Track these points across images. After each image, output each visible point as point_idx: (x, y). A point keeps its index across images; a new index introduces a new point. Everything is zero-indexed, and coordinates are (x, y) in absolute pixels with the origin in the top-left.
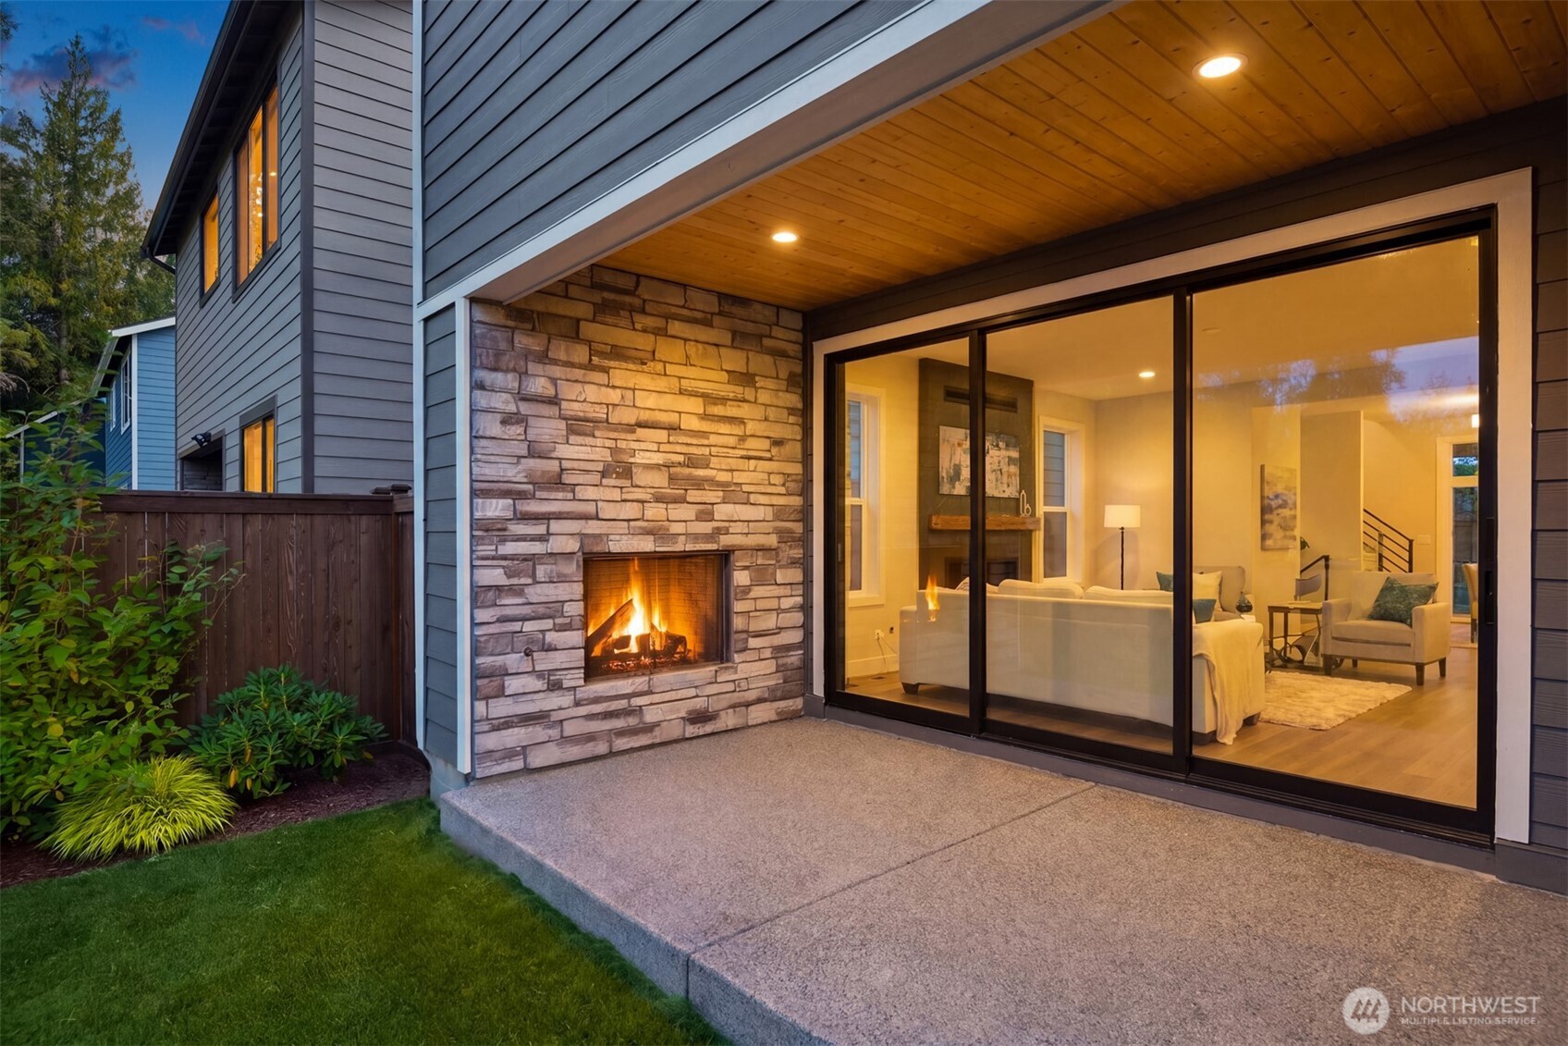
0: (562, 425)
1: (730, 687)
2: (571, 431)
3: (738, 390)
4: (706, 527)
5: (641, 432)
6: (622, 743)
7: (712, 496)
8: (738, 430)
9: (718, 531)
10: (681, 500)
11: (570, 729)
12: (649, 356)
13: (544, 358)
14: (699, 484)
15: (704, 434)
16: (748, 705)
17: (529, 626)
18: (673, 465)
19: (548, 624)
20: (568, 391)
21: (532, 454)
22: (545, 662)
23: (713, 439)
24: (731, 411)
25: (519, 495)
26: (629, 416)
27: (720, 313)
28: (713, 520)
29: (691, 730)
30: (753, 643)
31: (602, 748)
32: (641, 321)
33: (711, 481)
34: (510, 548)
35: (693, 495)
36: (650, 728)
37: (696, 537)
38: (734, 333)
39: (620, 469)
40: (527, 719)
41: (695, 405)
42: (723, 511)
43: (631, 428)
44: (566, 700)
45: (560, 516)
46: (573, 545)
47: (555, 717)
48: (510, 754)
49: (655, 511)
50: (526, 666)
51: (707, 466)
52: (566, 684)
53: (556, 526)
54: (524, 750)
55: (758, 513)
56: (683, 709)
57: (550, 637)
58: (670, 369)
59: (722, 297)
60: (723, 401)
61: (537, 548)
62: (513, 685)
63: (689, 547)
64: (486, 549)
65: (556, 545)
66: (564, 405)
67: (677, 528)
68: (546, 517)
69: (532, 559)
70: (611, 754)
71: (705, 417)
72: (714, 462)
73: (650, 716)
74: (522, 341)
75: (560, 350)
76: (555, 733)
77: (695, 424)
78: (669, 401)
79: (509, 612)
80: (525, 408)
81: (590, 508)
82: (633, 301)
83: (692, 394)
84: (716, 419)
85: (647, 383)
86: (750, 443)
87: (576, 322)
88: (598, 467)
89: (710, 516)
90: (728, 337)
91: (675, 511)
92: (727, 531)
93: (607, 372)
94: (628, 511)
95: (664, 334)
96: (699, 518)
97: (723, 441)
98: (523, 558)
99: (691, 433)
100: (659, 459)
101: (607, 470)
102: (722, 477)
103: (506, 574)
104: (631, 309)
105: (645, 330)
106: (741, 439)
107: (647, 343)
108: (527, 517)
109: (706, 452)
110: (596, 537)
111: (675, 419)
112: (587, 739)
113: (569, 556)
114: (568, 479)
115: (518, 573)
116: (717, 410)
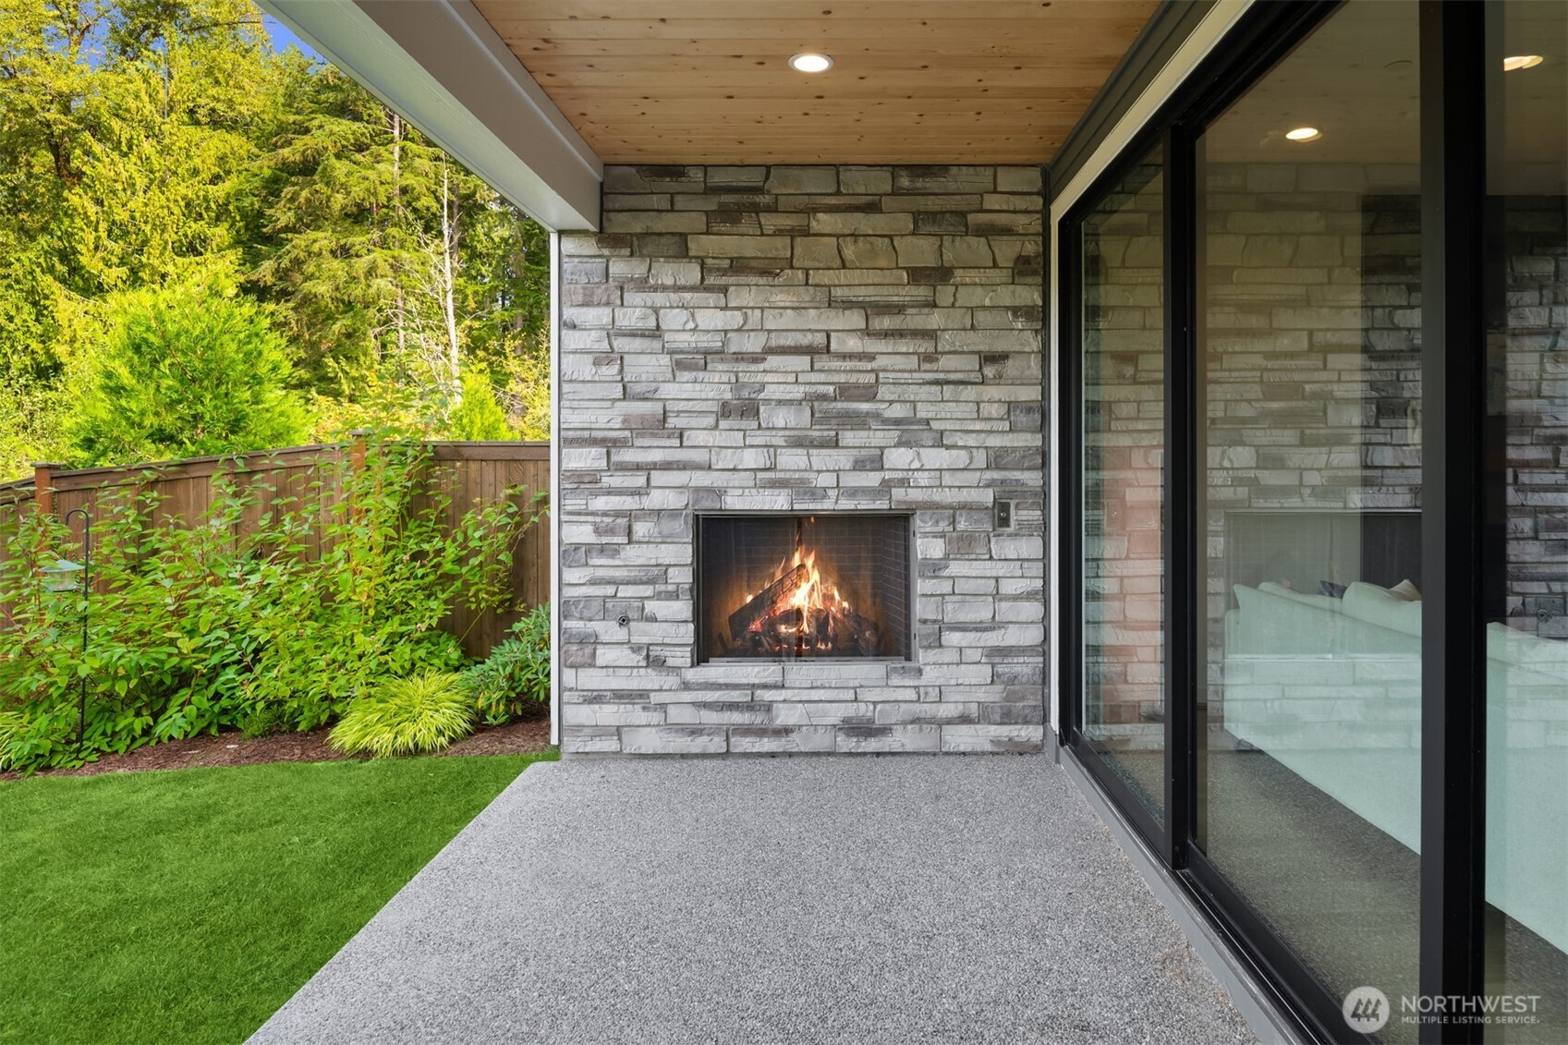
0: (666, 359)
1: (911, 695)
2: (680, 366)
3: (922, 292)
4: (872, 479)
5: (773, 361)
6: (744, 744)
7: (878, 437)
8: (925, 346)
9: (887, 485)
10: (836, 444)
11: (676, 715)
12: (784, 263)
13: (643, 285)
14: (859, 421)
15: (871, 357)
16: (941, 723)
17: (625, 591)
18: (823, 398)
19: (647, 590)
20: (673, 319)
21: (628, 395)
22: (643, 633)
23: (881, 362)
24: (916, 320)
25: (610, 444)
26: (753, 344)
27: (896, 192)
28: (882, 469)
29: (846, 743)
30: (952, 638)
31: (717, 744)
32: (770, 221)
33: (877, 416)
34: (601, 503)
35: (849, 437)
36: (786, 731)
37: (854, 492)
38: (918, 217)
39: (743, 409)
40: (621, 696)
41: (855, 319)
42: (899, 458)
43: (756, 358)
44: (672, 681)
45: (667, 466)
46: (674, 500)
47: (655, 698)
48: (599, 731)
49: (792, 460)
50: (621, 634)
51: (873, 398)
52: (670, 662)
53: (658, 478)
54: (618, 731)
55: (961, 458)
56: (836, 714)
57: (651, 607)
58: (815, 277)
59: (895, 168)
60: (899, 309)
61: (628, 503)
62: (604, 655)
63: (846, 505)
64: (573, 503)
65: (656, 499)
66: (667, 337)
67: (826, 480)
68: (648, 468)
69: (629, 514)
70: (727, 754)
71: (868, 332)
72: (883, 392)
73: (784, 716)
74: (619, 268)
75: (667, 273)
76: (656, 717)
77: (853, 344)
78: (816, 320)
79: (601, 573)
80: (621, 344)
81: (699, 456)
82: (763, 200)
83: (848, 305)
84: (886, 334)
85: (781, 298)
86: (944, 362)
87: (683, 237)
88: (715, 407)
89: (877, 463)
90: (906, 222)
91: (821, 458)
92: (904, 483)
93: (724, 290)
94: (751, 459)
95: (806, 232)
96: (859, 466)
97: (899, 362)
98: (618, 514)
99: (845, 356)
100: (797, 392)
101: (725, 411)
102: (897, 411)
103: (597, 531)
104: (756, 209)
105: (779, 233)
106: (929, 358)
107: (780, 246)
108: (624, 467)
109: (871, 378)
110: (710, 490)
111: (820, 339)
112: (695, 731)
113: (674, 514)
114: (673, 422)
115: (611, 531)
116: (886, 323)
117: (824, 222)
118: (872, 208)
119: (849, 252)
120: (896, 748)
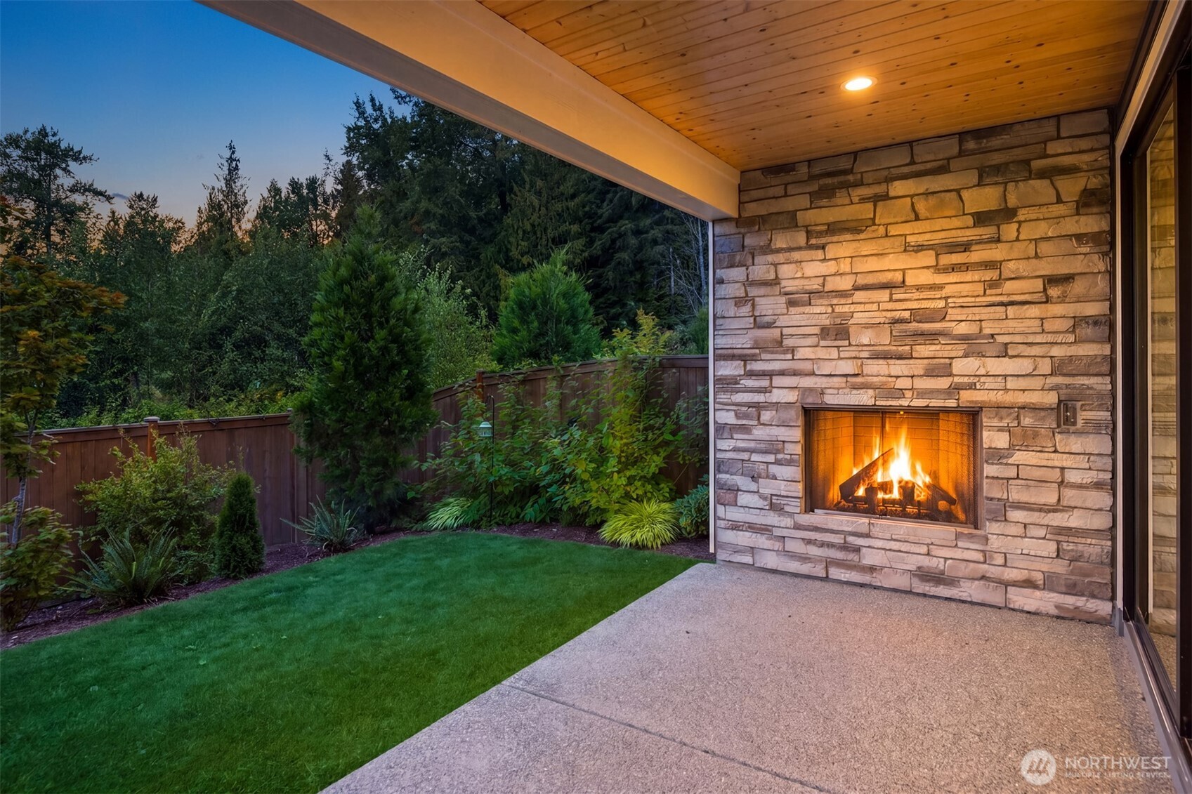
0: (783, 299)
1: (979, 557)
2: (791, 303)
3: (987, 231)
4: (944, 383)
5: (859, 296)
6: (836, 573)
7: (946, 350)
8: (991, 275)
9: (954, 387)
10: (909, 356)
11: (791, 546)
12: (870, 223)
13: (766, 249)
14: (932, 337)
15: (940, 287)
16: (1007, 584)
17: (755, 457)
18: (901, 321)
19: (771, 458)
20: (785, 270)
21: (757, 326)
22: (767, 487)
23: (948, 290)
25: (745, 359)
26: (845, 284)
27: (962, 153)
28: (951, 375)
29: (920, 587)
30: (1016, 515)
31: (819, 571)
32: (858, 193)
33: (946, 334)
34: (741, 398)
35: (924, 350)
36: (872, 569)
37: (928, 393)
38: (982, 171)
39: (837, 332)
40: (752, 528)
41: (928, 258)
43: (848, 293)
44: (788, 522)
45: (782, 373)
46: (792, 397)
47: (777, 532)
48: (739, 550)
49: (876, 369)
50: (753, 487)
51: (943, 319)
52: (787, 509)
53: (777, 381)
54: (752, 549)
55: (1025, 366)
56: (912, 562)
57: (774, 469)
58: (893, 231)
59: (962, 136)
60: (966, 247)
61: (760, 398)
62: (743, 499)
64: (723, 397)
65: (777, 396)
66: (784, 283)
67: (903, 383)
68: (770, 375)
69: (758, 406)
70: (826, 579)
71: (937, 269)
72: (952, 314)
73: (869, 558)
74: (752, 240)
75: (780, 241)
76: (778, 545)
77: (927, 278)
78: (893, 262)
79: (741, 444)
80: (753, 292)
81: (807, 366)
82: (851, 178)
83: (920, 248)
84: (953, 268)
85: (867, 248)
86: (1009, 286)
87: (793, 215)
88: (816, 330)
89: (947, 371)
90: (973, 177)
91: (898, 368)
92: (972, 387)
93: (823, 248)
94: (847, 367)
95: (886, 197)
96: (930, 373)
97: (966, 289)
98: (749, 405)
99: (919, 288)
100: (879, 317)
101: (825, 333)
102: (963, 329)
103: (737, 416)
104: (847, 186)
105: (863, 200)
106: (993, 284)
107: (866, 210)
108: (751, 374)
109: (941, 304)
110: (810, 390)
111: (898, 277)
112: (804, 559)
113: (789, 405)
114: (788, 342)
115: (746, 416)
116: (947, 260)
117: (898, 188)
118: (942, 169)
119: (921, 206)
120: (965, 596)
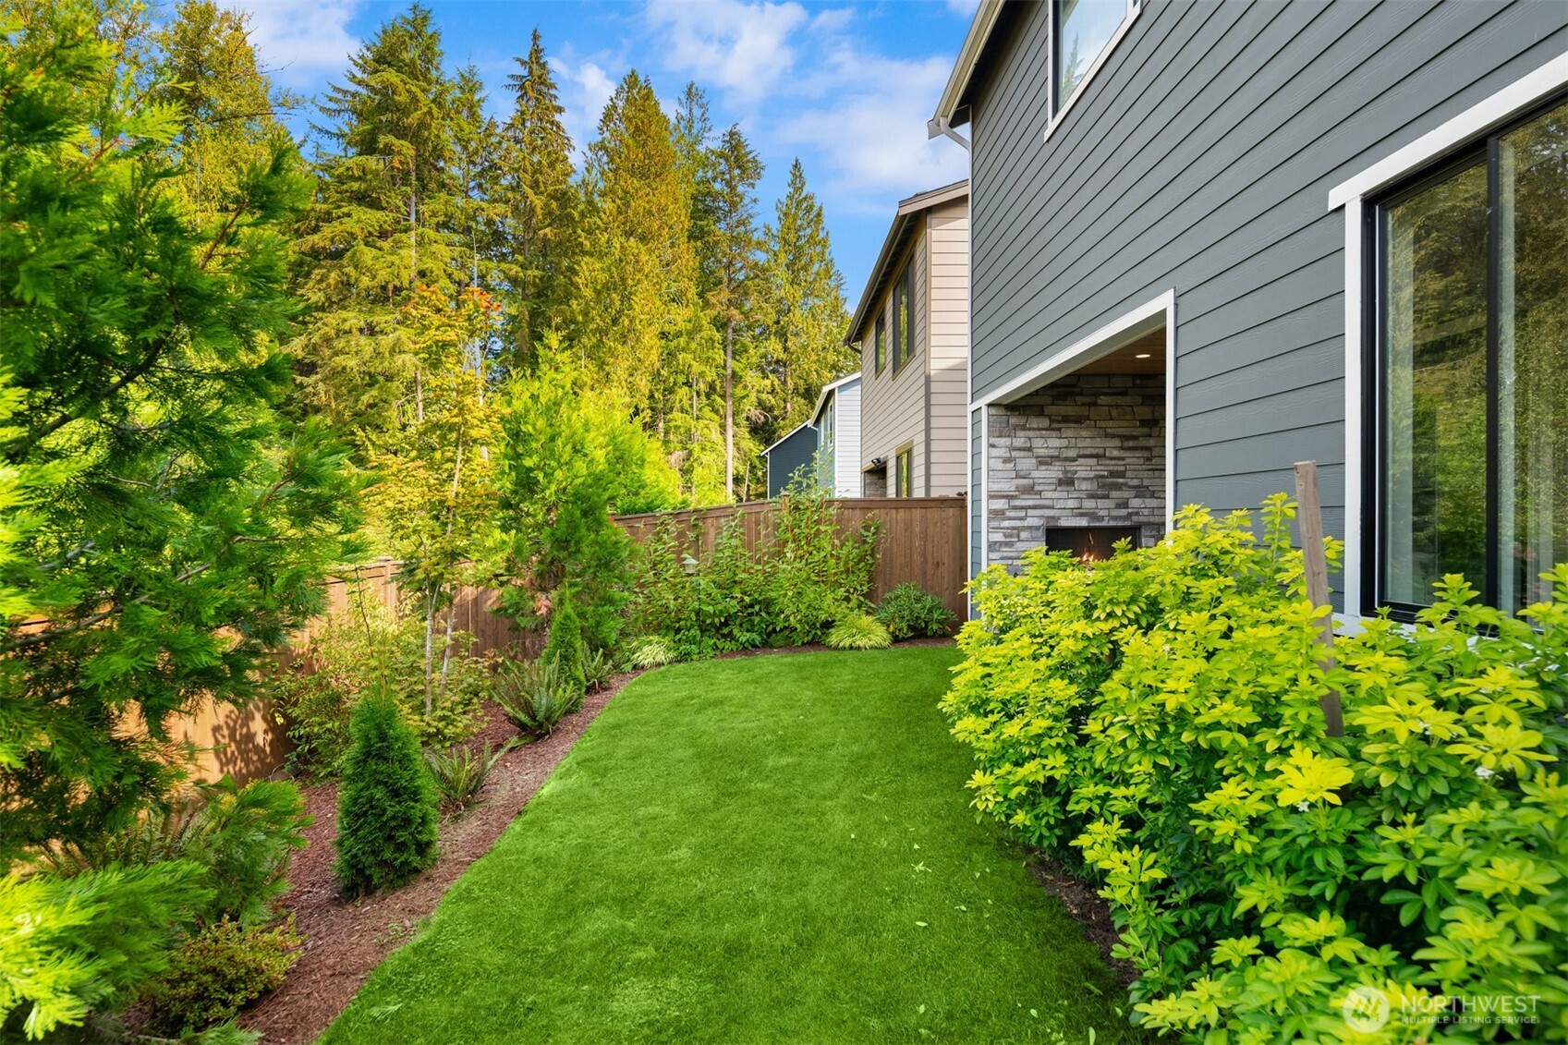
0: (1034, 461)
2: (1041, 463)
3: (1145, 430)
4: (1124, 512)
5: (1081, 461)
7: (1126, 494)
8: (1147, 454)
9: (1130, 515)
10: (1107, 497)
12: (1086, 418)
13: (1024, 428)
14: (1118, 487)
15: (1123, 459)
17: (1016, 562)
18: (1103, 477)
20: (1037, 443)
21: (1018, 477)
23: (1128, 461)
24: (1142, 442)
25: (1010, 498)
26: (1072, 453)
28: (1128, 508)
32: (1080, 400)
33: (1126, 484)
34: (1006, 524)
35: (1114, 494)
37: (1116, 518)
39: (1068, 482)
41: (1117, 442)
42: (1135, 503)
43: (1074, 460)
45: (1035, 507)
46: (1040, 522)
49: (1090, 504)
51: (1124, 477)
53: (1031, 512)
58: (1099, 424)
60: (1135, 438)
61: (1020, 523)
63: (1113, 523)
64: (993, 524)
65: (1030, 522)
66: (1036, 450)
67: (1102, 513)
68: (1027, 508)
69: (1018, 529)
71: (1122, 448)
72: (1128, 474)
74: (1013, 421)
75: (1034, 422)
77: (1116, 453)
78: (1098, 442)
79: (1006, 554)
80: (1015, 455)
81: (1048, 503)
82: (1077, 390)
83: (1113, 436)
84: (1130, 449)
85: (1084, 433)
87: (1042, 407)
88: (1055, 481)
89: (1125, 505)
91: (1101, 503)
92: (1137, 514)
93: (1059, 429)
94: (1071, 504)
95: (1095, 404)
96: (1118, 506)
97: (1135, 461)
98: (1014, 528)
99: (1112, 459)
100: (1092, 474)
101: (1060, 482)
102: (1135, 482)
103: (1005, 536)
104: (1074, 394)
105: (1083, 405)
106: (1149, 459)
107: (1084, 411)
108: (1015, 508)
109: (1123, 468)
110: (1053, 517)
111: (1101, 451)
113: (1037, 528)
114: (1037, 488)
115: (1011, 535)
116: (1131, 444)
117: (1103, 400)
118: (1124, 393)
119: (1114, 413)
